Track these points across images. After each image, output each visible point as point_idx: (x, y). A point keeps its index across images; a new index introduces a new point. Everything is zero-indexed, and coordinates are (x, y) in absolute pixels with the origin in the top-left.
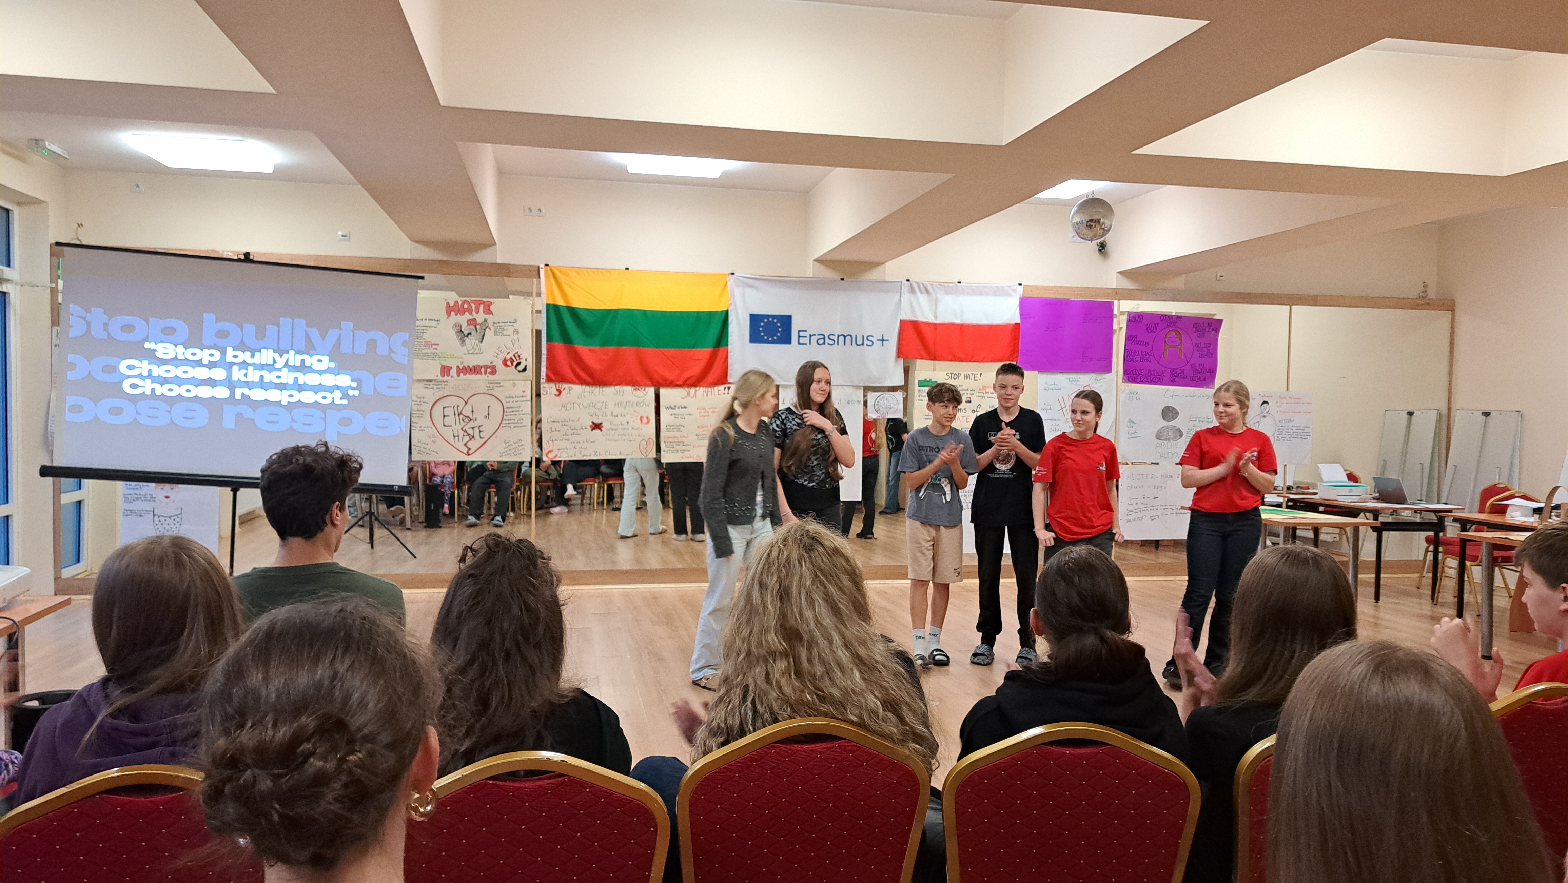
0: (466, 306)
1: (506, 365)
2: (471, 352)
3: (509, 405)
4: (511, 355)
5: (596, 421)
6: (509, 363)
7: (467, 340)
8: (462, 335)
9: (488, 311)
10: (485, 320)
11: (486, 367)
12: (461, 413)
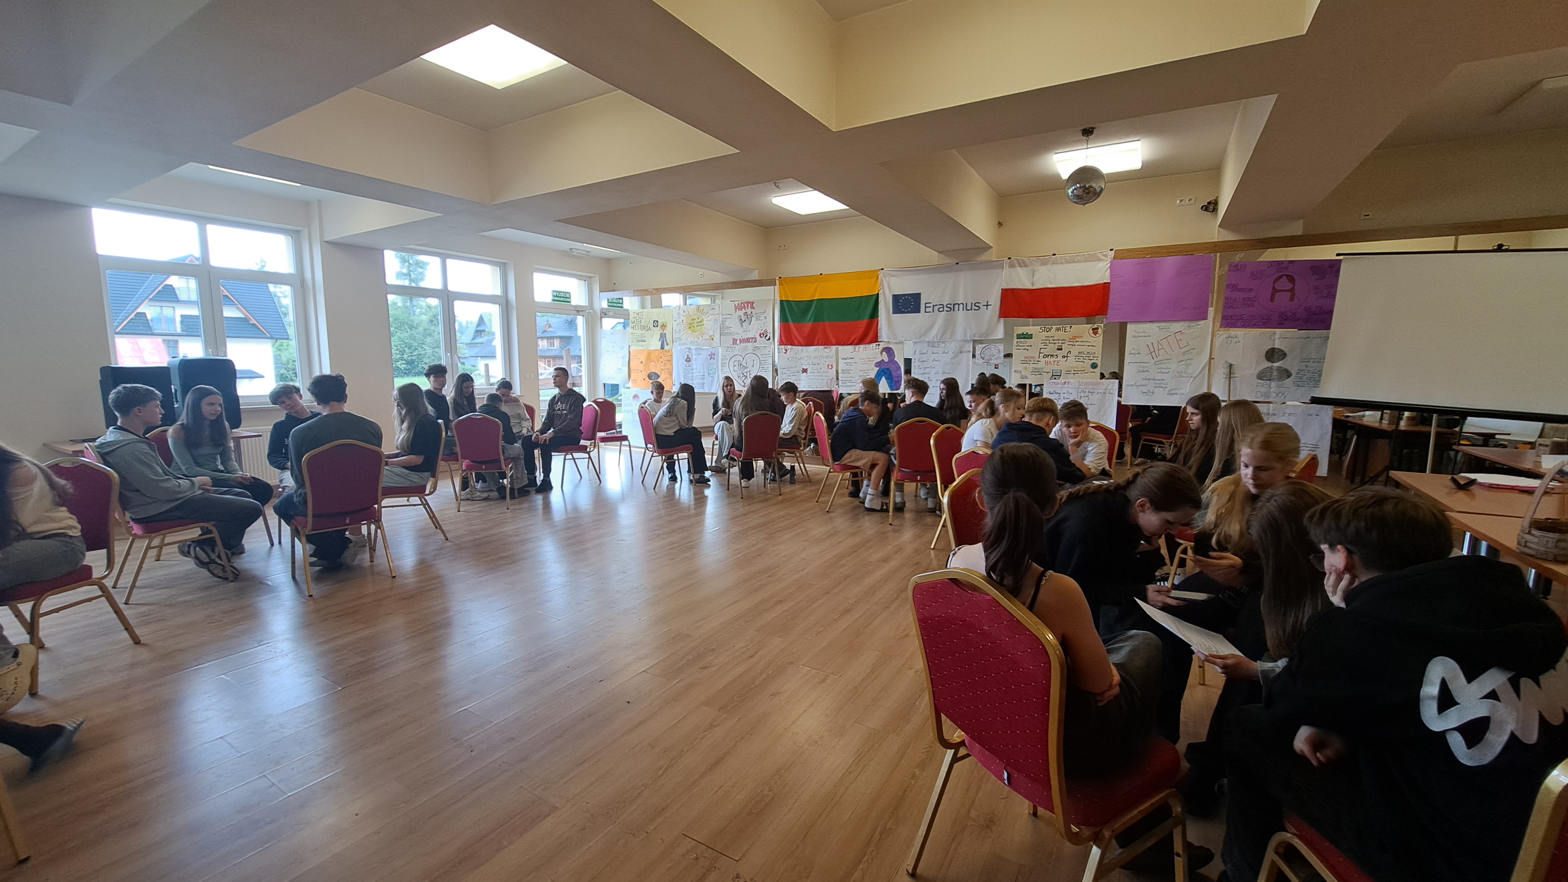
0: (743, 305)
1: (761, 337)
2: (745, 331)
3: (763, 359)
4: (763, 331)
5: (805, 368)
6: (762, 336)
7: (744, 324)
8: (742, 322)
9: (753, 308)
10: (752, 312)
11: (752, 338)
12: (741, 365)
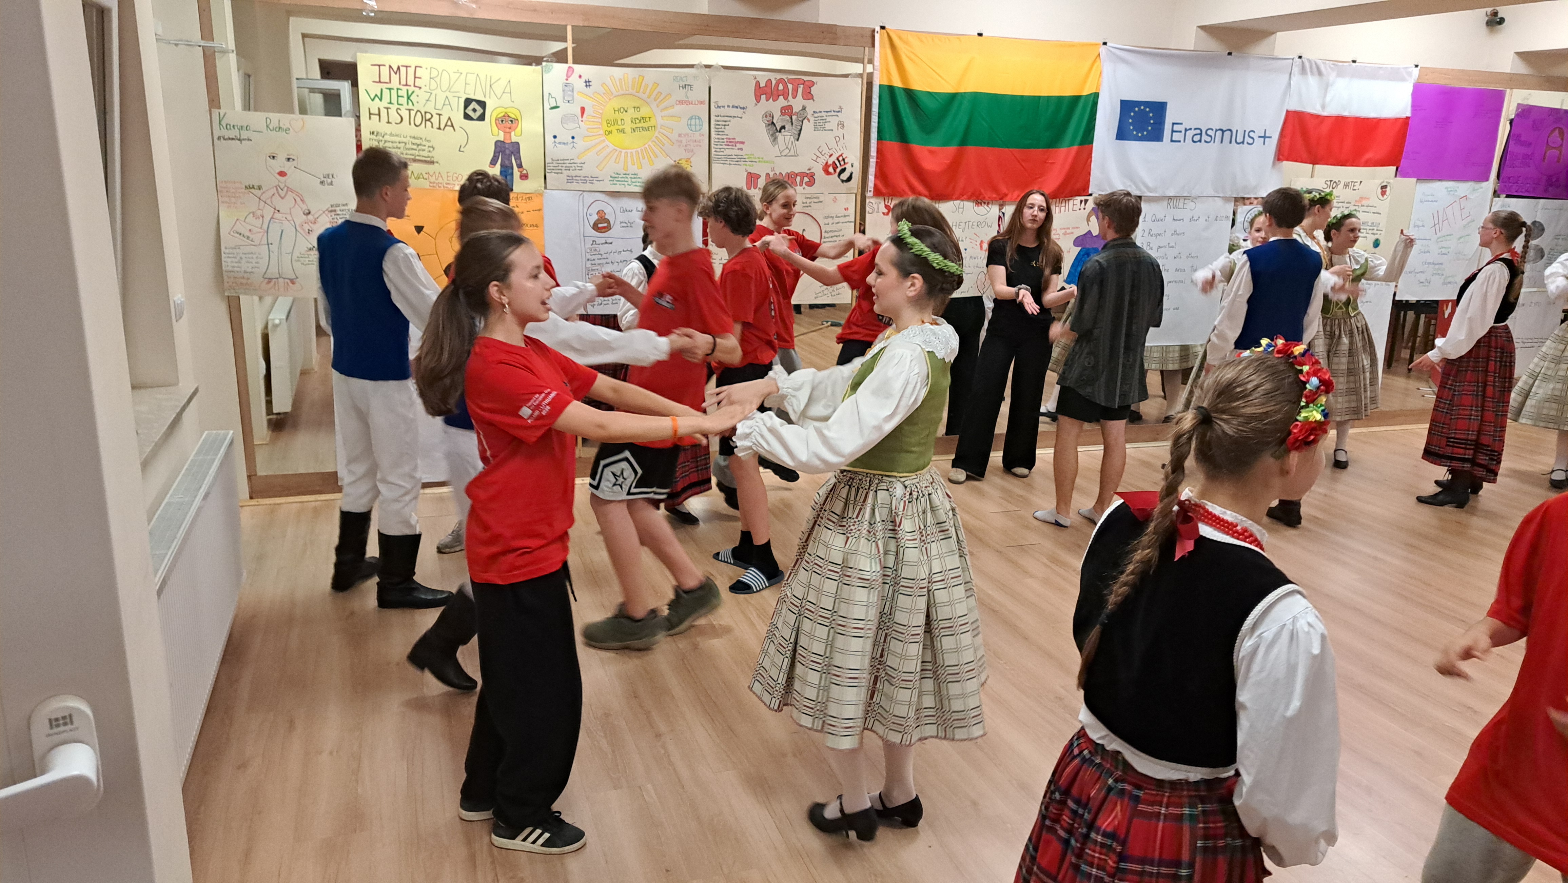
0: (781, 87)
1: (828, 173)
2: (783, 154)
4: (834, 158)
6: (831, 170)
7: (780, 137)
8: (774, 129)
9: (808, 95)
10: (804, 108)
11: (803, 175)
